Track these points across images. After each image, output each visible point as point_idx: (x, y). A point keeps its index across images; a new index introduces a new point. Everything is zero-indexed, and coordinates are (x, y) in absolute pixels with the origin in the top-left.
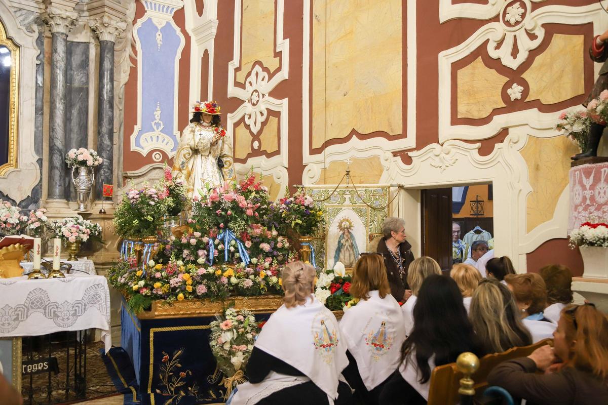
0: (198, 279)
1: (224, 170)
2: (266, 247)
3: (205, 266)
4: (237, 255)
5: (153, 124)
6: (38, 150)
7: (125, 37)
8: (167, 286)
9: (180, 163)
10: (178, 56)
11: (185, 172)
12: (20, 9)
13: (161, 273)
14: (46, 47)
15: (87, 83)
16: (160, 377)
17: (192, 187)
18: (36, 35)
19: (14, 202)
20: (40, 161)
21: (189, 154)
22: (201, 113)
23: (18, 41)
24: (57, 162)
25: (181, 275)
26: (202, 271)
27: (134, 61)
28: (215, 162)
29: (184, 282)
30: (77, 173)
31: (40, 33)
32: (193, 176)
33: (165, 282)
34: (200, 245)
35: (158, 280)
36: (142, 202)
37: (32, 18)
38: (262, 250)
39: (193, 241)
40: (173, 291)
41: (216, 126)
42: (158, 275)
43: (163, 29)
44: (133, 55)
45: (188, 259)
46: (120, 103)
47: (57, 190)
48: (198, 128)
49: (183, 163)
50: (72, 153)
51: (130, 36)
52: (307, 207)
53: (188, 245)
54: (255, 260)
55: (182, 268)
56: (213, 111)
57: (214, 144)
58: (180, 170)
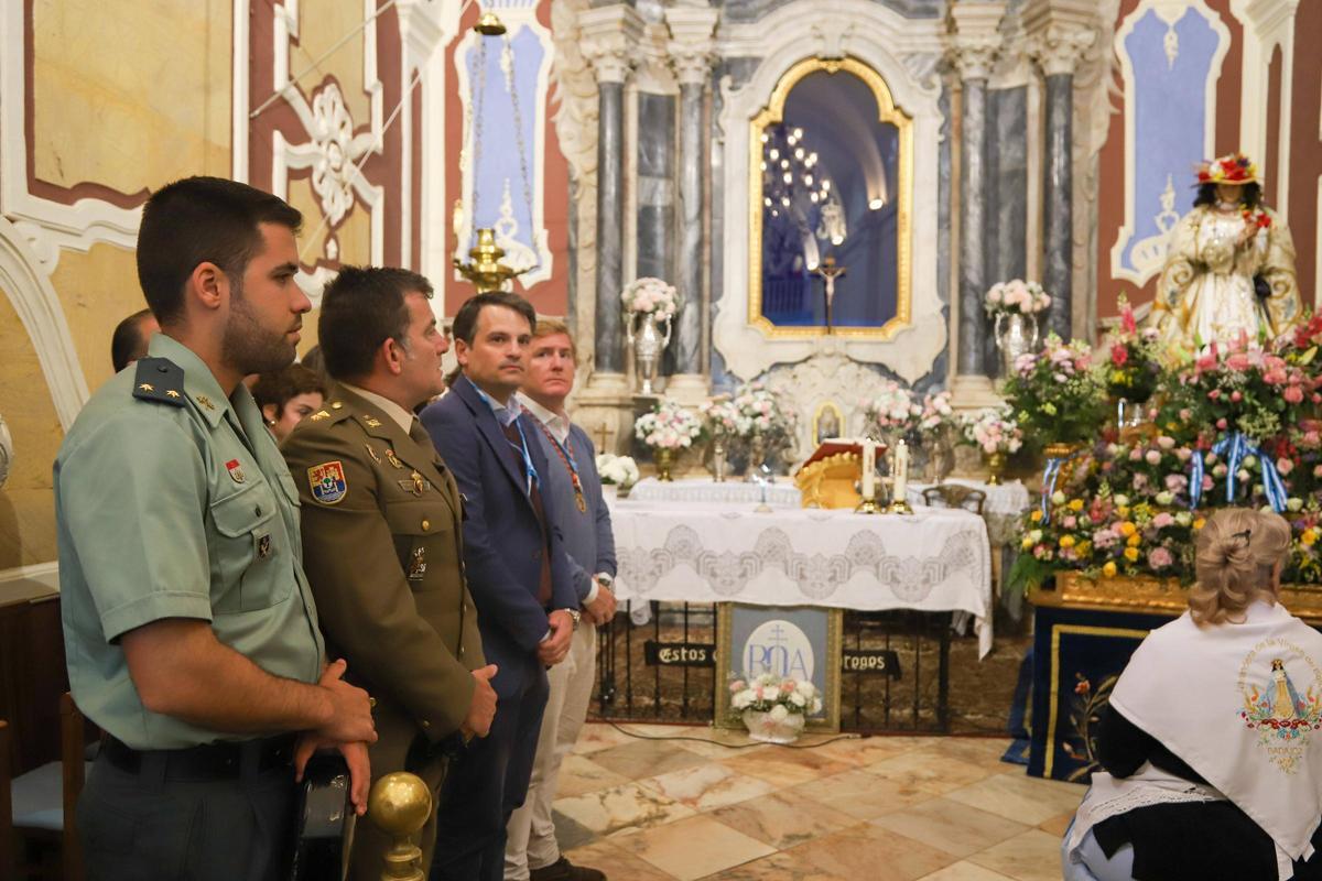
0: (1151, 535)
1: (1273, 303)
3: (1174, 508)
4: (1259, 489)
5: (1158, 220)
6: (943, 291)
7: (1100, 60)
8: (1086, 544)
9: (1167, 294)
10: (1215, 71)
11: (1178, 312)
12: (912, 55)
13: (1077, 518)
14: (954, 110)
15: (1025, 160)
16: (1070, 722)
18: (937, 92)
19: (904, 384)
20: (946, 310)
21: (1186, 274)
22: (1214, 186)
23: (909, 109)
24: (971, 311)
25: (1116, 526)
26: (1163, 519)
27: (1117, 102)
28: (1248, 285)
29: (1124, 541)
30: (1005, 328)
31: (945, 88)
32: (1194, 320)
33: (1083, 537)
34: (1169, 465)
35: (1069, 531)
36: (1040, 377)
37: (931, 63)
39: (1153, 456)
40: (1098, 557)
41: (1247, 208)
42: (1070, 522)
43: (1181, 26)
44: (1116, 90)
45: (1144, 492)
46: (1090, 188)
47: (972, 360)
48: (1210, 216)
49: (1173, 294)
50: (994, 293)
51: (1108, 55)
53: (1143, 465)
54: (1295, 503)
55: (1123, 511)
56: (1239, 176)
57: (1243, 247)
58: (1168, 309)
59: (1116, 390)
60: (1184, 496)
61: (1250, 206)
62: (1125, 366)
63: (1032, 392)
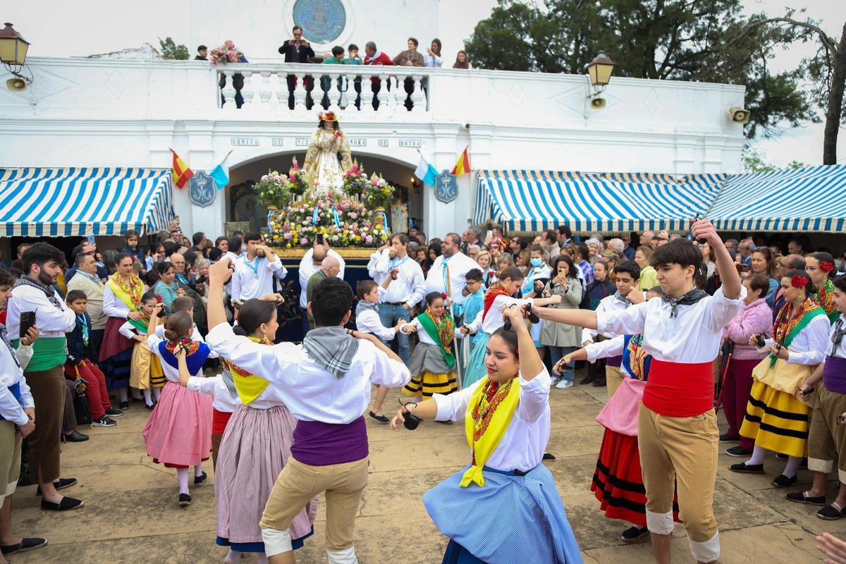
0: (301, 234)
1: (343, 162)
2: (354, 215)
3: (308, 226)
4: (333, 220)
8: (281, 238)
9: (309, 157)
11: (313, 164)
13: (279, 230)
17: (317, 175)
21: (316, 151)
22: (324, 121)
25: (291, 232)
26: (305, 229)
28: (335, 156)
29: (293, 236)
32: (318, 167)
34: (307, 213)
35: (276, 234)
36: (269, 183)
38: (350, 217)
40: (286, 241)
42: (276, 231)
45: (299, 222)
48: (323, 131)
49: (311, 158)
52: (379, 187)
53: (299, 213)
54: (342, 223)
55: (293, 228)
56: (331, 119)
57: (333, 142)
59: (292, 190)
60: (312, 223)
61: (335, 129)
62: (294, 182)
63: (266, 187)
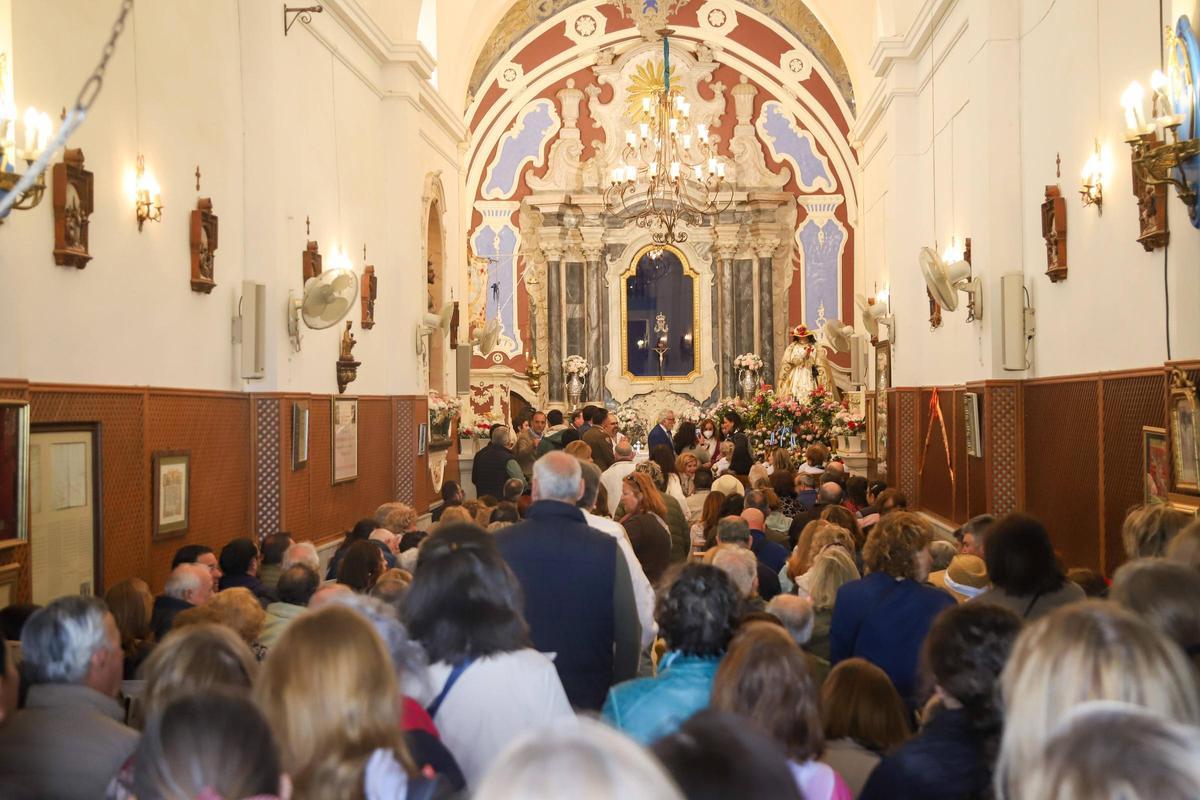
1: (819, 378)
5: (817, 321)
6: (715, 358)
7: (788, 245)
10: (841, 251)
12: (698, 243)
14: (719, 271)
15: (752, 295)
17: (790, 392)
18: (710, 262)
19: (697, 403)
20: (717, 367)
23: (697, 270)
24: (728, 369)
27: (797, 264)
28: (810, 372)
30: (743, 376)
31: (714, 259)
32: (791, 384)
37: (707, 247)
43: (825, 228)
44: (796, 258)
46: (785, 306)
47: (729, 392)
48: (797, 346)
49: (785, 374)
50: (737, 362)
51: (792, 242)
58: (784, 380)
